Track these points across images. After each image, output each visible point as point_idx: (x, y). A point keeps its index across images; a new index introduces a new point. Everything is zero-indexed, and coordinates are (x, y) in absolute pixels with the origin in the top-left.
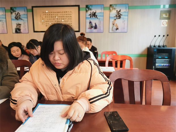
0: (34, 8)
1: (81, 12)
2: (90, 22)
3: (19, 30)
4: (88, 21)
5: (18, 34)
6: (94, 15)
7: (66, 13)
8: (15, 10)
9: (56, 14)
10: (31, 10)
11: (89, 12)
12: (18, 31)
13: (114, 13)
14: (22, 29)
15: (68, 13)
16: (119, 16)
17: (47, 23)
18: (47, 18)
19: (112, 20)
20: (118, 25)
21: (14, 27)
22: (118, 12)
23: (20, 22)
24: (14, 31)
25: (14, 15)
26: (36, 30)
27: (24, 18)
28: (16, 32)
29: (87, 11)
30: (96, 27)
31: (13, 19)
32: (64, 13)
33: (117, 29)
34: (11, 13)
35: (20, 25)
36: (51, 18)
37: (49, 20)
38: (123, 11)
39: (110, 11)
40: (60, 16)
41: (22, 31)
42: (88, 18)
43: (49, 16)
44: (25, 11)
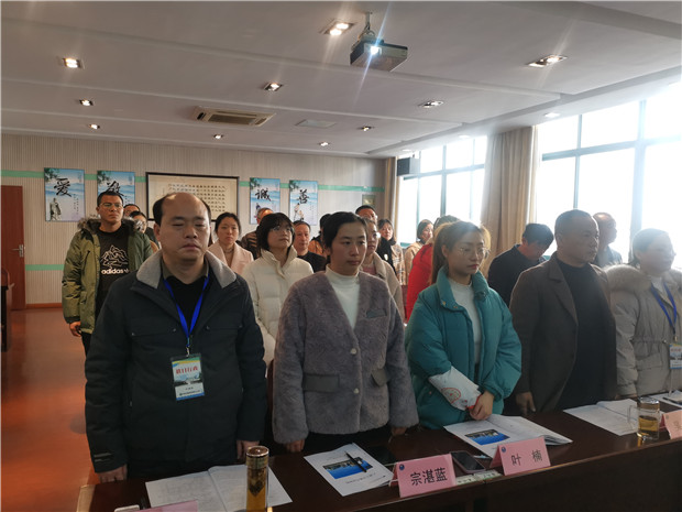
0: (150, 176)
2: (258, 206)
4: (254, 205)
6: (264, 194)
7: (214, 189)
8: (107, 176)
10: (144, 179)
11: (256, 190)
13: (296, 194)
15: (218, 189)
16: (304, 199)
19: (293, 205)
20: (303, 212)
22: (303, 193)
25: (104, 185)
27: (128, 192)
29: (251, 188)
32: (210, 189)
33: (302, 219)
34: (99, 182)
38: (310, 191)
39: (291, 190)
42: (254, 199)
44: (130, 179)
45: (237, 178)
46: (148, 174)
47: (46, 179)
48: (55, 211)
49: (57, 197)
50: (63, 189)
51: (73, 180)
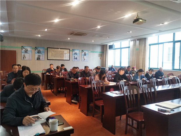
0: (48, 49)
1: (70, 52)
2: (74, 56)
3: (39, 58)
4: (73, 56)
6: (76, 53)
8: (37, 48)
9: (59, 52)
10: (47, 49)
11: (74, 52)
13: (83, 53)
14: (41, 58)
16: (85, 55)
17: (55, 56)
18: (55, 53)
19: (83, 56)
20: (85, 58)
22: (85, 53)
23: (40, 54)
24: (36, 59)
25: (37, 51)
26: (48, 59)
27: (43, 52)
30: (76, 59)
31: (36, 53)
33: (85, 60)
34: (35, 50)
35: (40, 56)
36: (57, 54)
40: (61, 53)
41: (41, 59)
47: (22, 49)
48: (24, 57)
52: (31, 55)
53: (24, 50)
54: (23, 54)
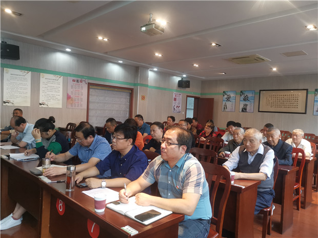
1: (309, 95)
3: (246, 109)
5: (244, 113)
7: (293, 96)
8: (244, 93)
9: (282, 96)
10: (259, 93)
12: (244, 110)
14: (248, 108)
15: (295, 96)
17: (272, 104)
18: (272, 100)
21: (242, 106)
24: (241, 110)
26: (260, 110)
27: (251, 99)
28: (243, 111)
29: (315, 95)
31: (241, 101)
32: (290, 96)
35: (247, 105)
36: (277, 100)
37: (274, 102)
40: (286, 98)
41: (247, 110)
43: (275, 98)
44: (253, 94)
45: (307, 90)
46: (260, 91)
47: (224, 95)
48: (225, 107)
49: (227, 102)
50: (228, 99)
51: (232, 95)
52: (234, 104)
53: (226, 96)
54: (224, 103)
